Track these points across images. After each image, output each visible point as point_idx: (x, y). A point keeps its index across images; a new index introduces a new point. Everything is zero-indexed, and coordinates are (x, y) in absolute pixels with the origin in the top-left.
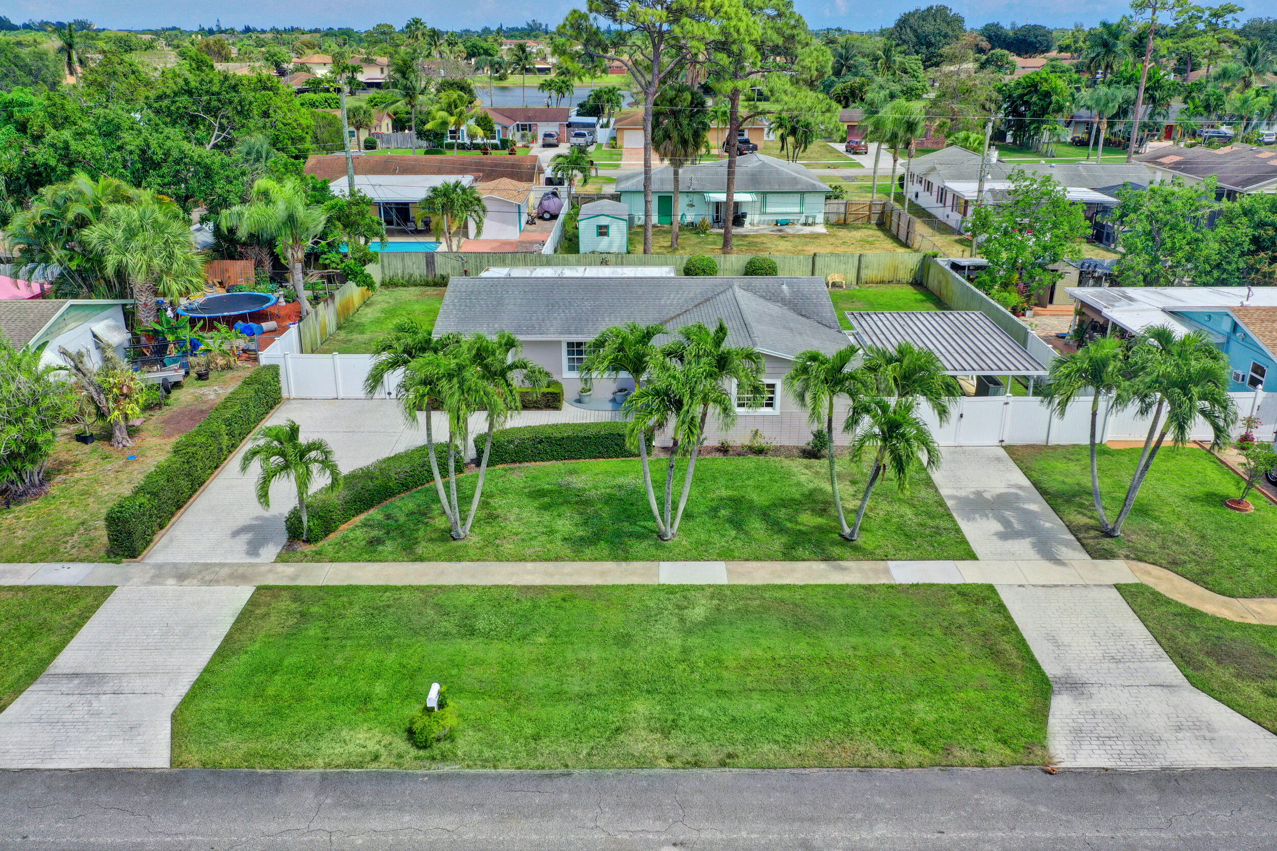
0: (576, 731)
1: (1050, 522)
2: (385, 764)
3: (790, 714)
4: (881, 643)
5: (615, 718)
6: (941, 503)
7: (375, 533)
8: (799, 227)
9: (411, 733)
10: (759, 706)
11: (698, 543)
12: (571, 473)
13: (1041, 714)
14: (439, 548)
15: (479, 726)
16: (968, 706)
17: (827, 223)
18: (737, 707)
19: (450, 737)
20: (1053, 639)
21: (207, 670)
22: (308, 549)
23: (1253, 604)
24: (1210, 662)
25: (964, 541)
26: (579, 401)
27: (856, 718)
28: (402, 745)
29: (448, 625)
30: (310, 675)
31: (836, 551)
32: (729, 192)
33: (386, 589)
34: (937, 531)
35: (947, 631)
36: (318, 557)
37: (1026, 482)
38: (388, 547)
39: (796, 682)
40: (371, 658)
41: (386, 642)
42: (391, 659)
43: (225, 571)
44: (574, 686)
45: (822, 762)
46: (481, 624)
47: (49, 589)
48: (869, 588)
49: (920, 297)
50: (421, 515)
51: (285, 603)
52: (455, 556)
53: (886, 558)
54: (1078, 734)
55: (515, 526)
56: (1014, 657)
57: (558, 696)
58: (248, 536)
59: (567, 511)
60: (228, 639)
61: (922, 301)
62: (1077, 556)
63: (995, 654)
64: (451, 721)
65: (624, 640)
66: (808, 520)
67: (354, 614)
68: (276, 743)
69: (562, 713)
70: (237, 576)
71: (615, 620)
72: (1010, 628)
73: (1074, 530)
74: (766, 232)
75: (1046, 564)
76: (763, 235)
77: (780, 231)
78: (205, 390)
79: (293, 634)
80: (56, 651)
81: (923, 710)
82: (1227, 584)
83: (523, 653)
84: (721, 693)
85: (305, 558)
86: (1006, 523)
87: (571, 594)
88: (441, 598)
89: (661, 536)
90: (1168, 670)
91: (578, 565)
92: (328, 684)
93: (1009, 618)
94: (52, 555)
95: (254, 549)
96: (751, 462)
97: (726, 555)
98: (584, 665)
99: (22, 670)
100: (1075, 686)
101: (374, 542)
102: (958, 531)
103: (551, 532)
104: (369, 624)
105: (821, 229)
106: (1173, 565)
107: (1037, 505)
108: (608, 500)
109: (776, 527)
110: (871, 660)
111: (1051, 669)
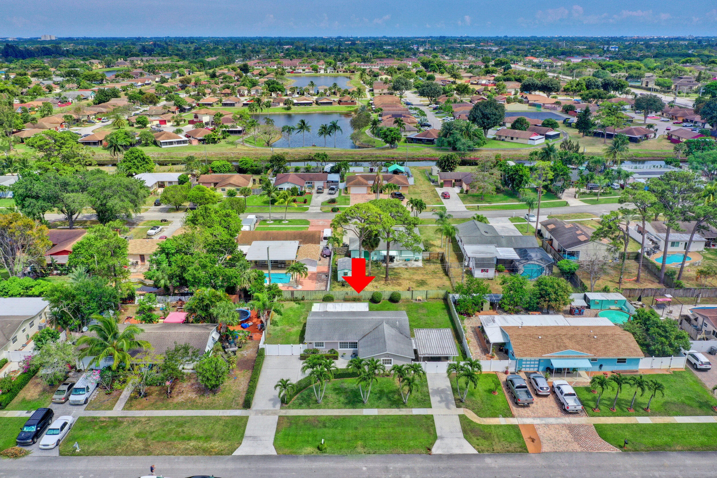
0: (348, 447)
1: (451, 397)
2: (314, 453)
3: (387, 444)
4: (406, 429)
5: (355, 445)
6: (428, 392)
7: (300, 401)
8: (413, 262)
9: (319, 448)
10: (382, 442)
11: (372, 404)
12: (342, 383)
13: (432, 444)
14: (315, 406)
15: (330, 446)
16: (420, 442)
17: (423, 260)
18: (377, 443)
19: (325, 449)
20: (441, 428)
21: (275, 435)
22: (287, 406)
23: (485, 419)
24: (470, 433)
25: (430, 403)
26: (342, 356)
27: (399, 445)
28: (317, 450)
29: (320, 425)
30: (296, 436)
31: (402, 406)
32: (388, 249)
33: (306, 416)
34: (425, 400)
35: (420, 426)
36: (289, 408)
37: (450, 385)
38: (304, 405)
39: (389, 437)
40: (307, 432)
41: (309, 429)
42: (311, 433)
43: (270, 412)
44: (347, 439)
45: (391, 453)
46: (327, 425)
47: (235, 416)
48: (407, 416)
49: (444, 307)
50: (309, 396)
51: (286, 420)
52: (319, 407)
53: (412, 408)
54: (438, 448)
55: (331, 399)
56: (432, 432)
57: (344, 440)
58: (272, 402)
59: (342, 395)
60: (277, 429)
61: (444, 309)
62: (453, 407)
63: (429, 431)
64: (326, 446)
65: (356, 428)
66: (396, 397)
67: (301, 423)
68: (295, 450)
69: (345, 444)
70: (275, 414)
71: (354, 424)
72: (433, 425)
73: (455, 400)
74: (401, 266)
75: (446, 409)
76: (400, 268)
77: (406, 265)
78: (243, 352)
79: (290, 427)
80: (244, 431)
81: (412, 443)
82: (482, 414)
83: (337, 431)
84: (375, 440)
85: (286, 408)
86: (441, 398)
87: (345, 417)
88: (318, 419)
89: (364, 402)
90: (461, 435)
91: (346, 410)
92: (299, 438)
93: (434, 423)
94: (230, 408)
95: (274, 406)
96: (385, 379)
97: (378, 407)
98: (348, 434)
99: (240, 436)
100: (442, 438)
101: (300, 404)
102: (430, 400)
103: (339, 401)
104: (305, 425)
105: (420, 264)
106: (473, 409)
107: (450, 392)
108: (352, 391)
109: (389, 399)
110: (404, 433)
111: (438, 434)
